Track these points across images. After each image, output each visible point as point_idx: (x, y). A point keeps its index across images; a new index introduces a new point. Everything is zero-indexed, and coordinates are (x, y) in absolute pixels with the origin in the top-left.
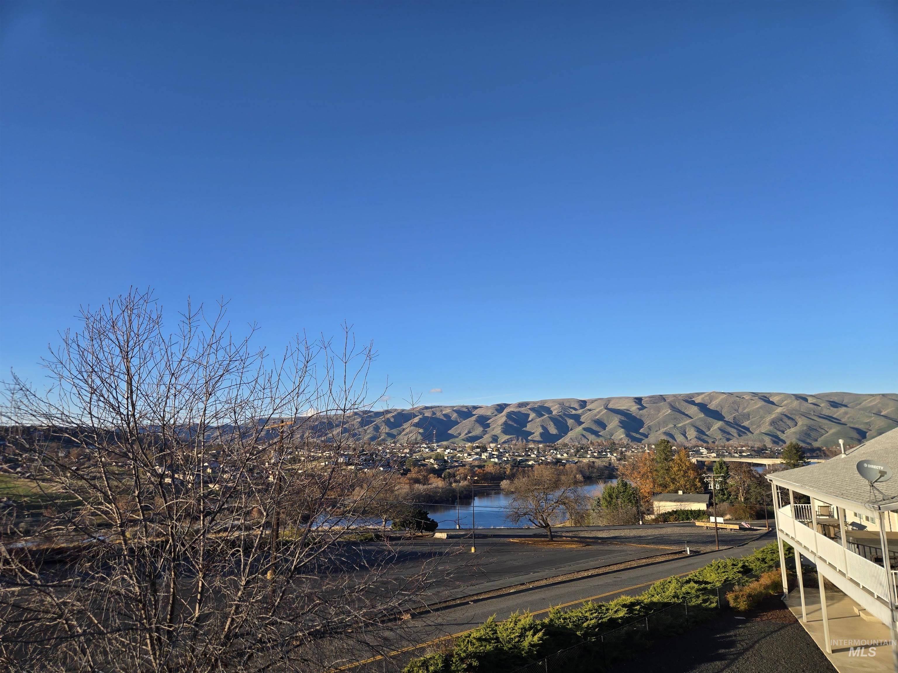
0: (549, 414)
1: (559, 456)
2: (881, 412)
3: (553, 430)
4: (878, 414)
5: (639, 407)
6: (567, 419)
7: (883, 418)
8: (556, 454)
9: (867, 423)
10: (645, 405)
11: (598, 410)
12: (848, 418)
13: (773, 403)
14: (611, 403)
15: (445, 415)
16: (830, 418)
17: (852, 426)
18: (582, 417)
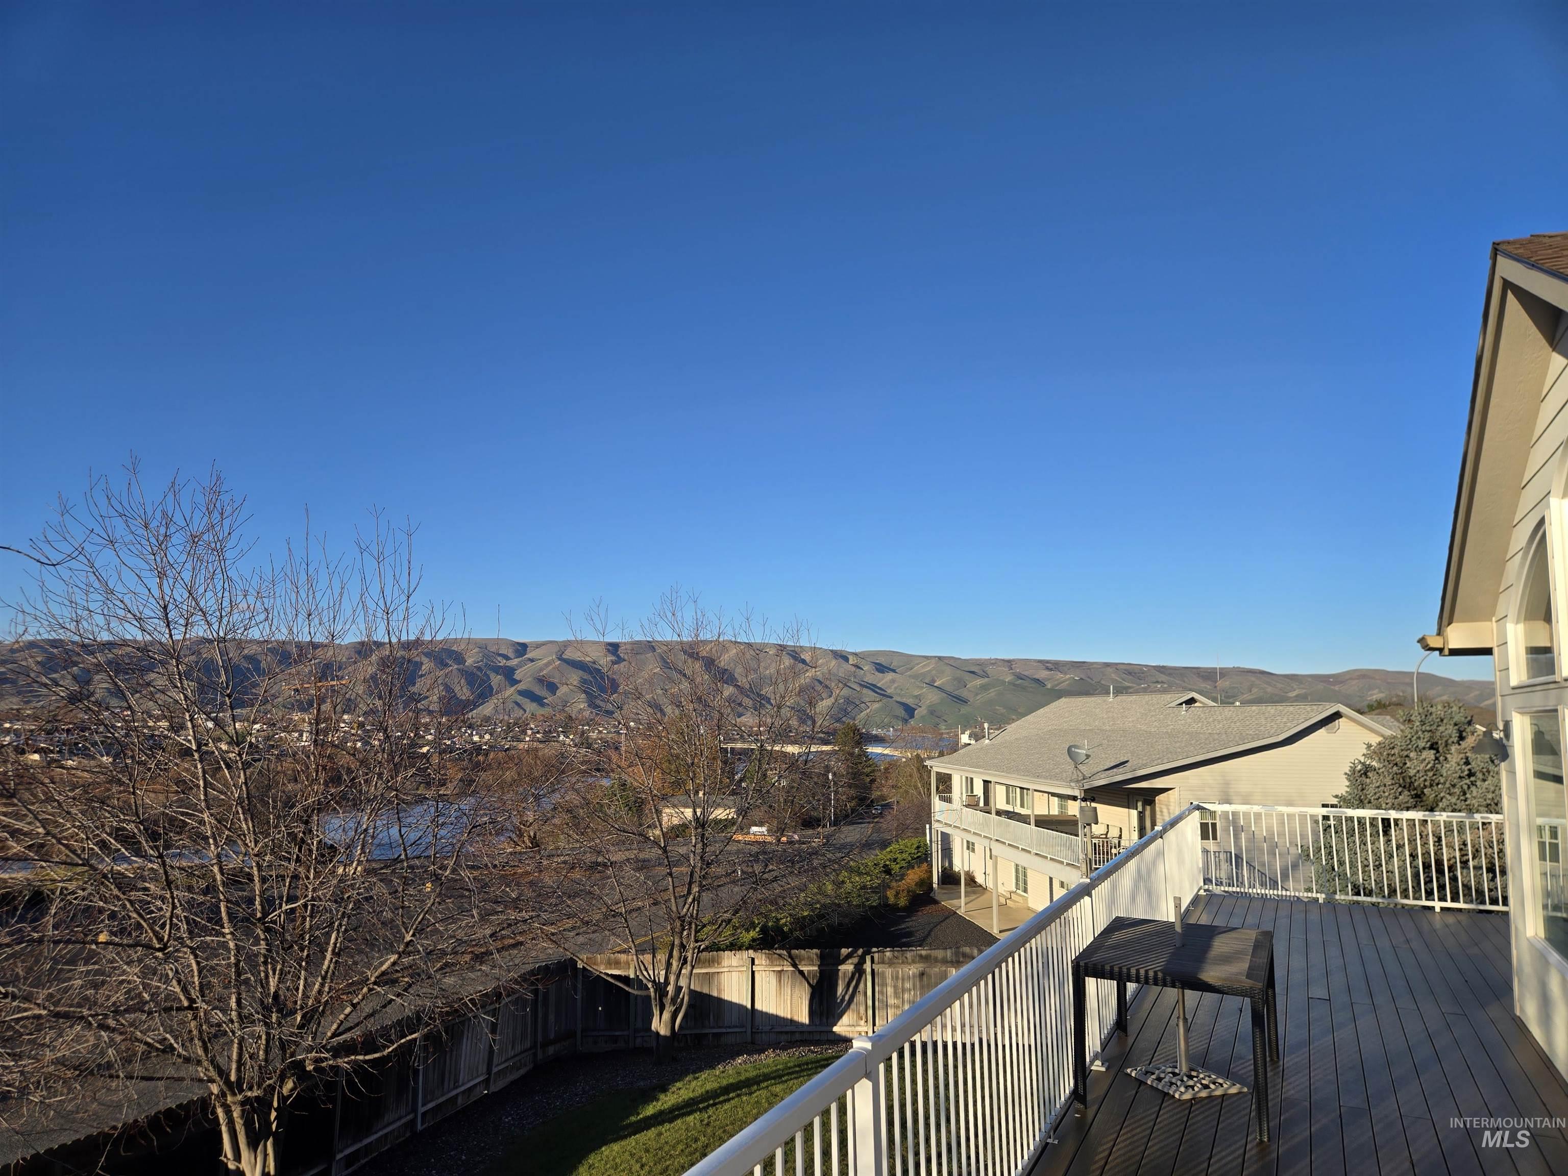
0: (459, 664)
1: (476, 738)
2: (934, 681)
3: (464, 692)
4: (931, 684)
5: (614, 658)
6: (492, 675)
7: (936, 689)
8: (471, 735)
9: (916, 697)
10: (622, 655)
11: (545, 661)
12: (896, 688)
13: (803, 662)
14: (569, 650)
15: (250, 659)
16: (873, 687)
17: (899, 699)
18: (517, 672)
